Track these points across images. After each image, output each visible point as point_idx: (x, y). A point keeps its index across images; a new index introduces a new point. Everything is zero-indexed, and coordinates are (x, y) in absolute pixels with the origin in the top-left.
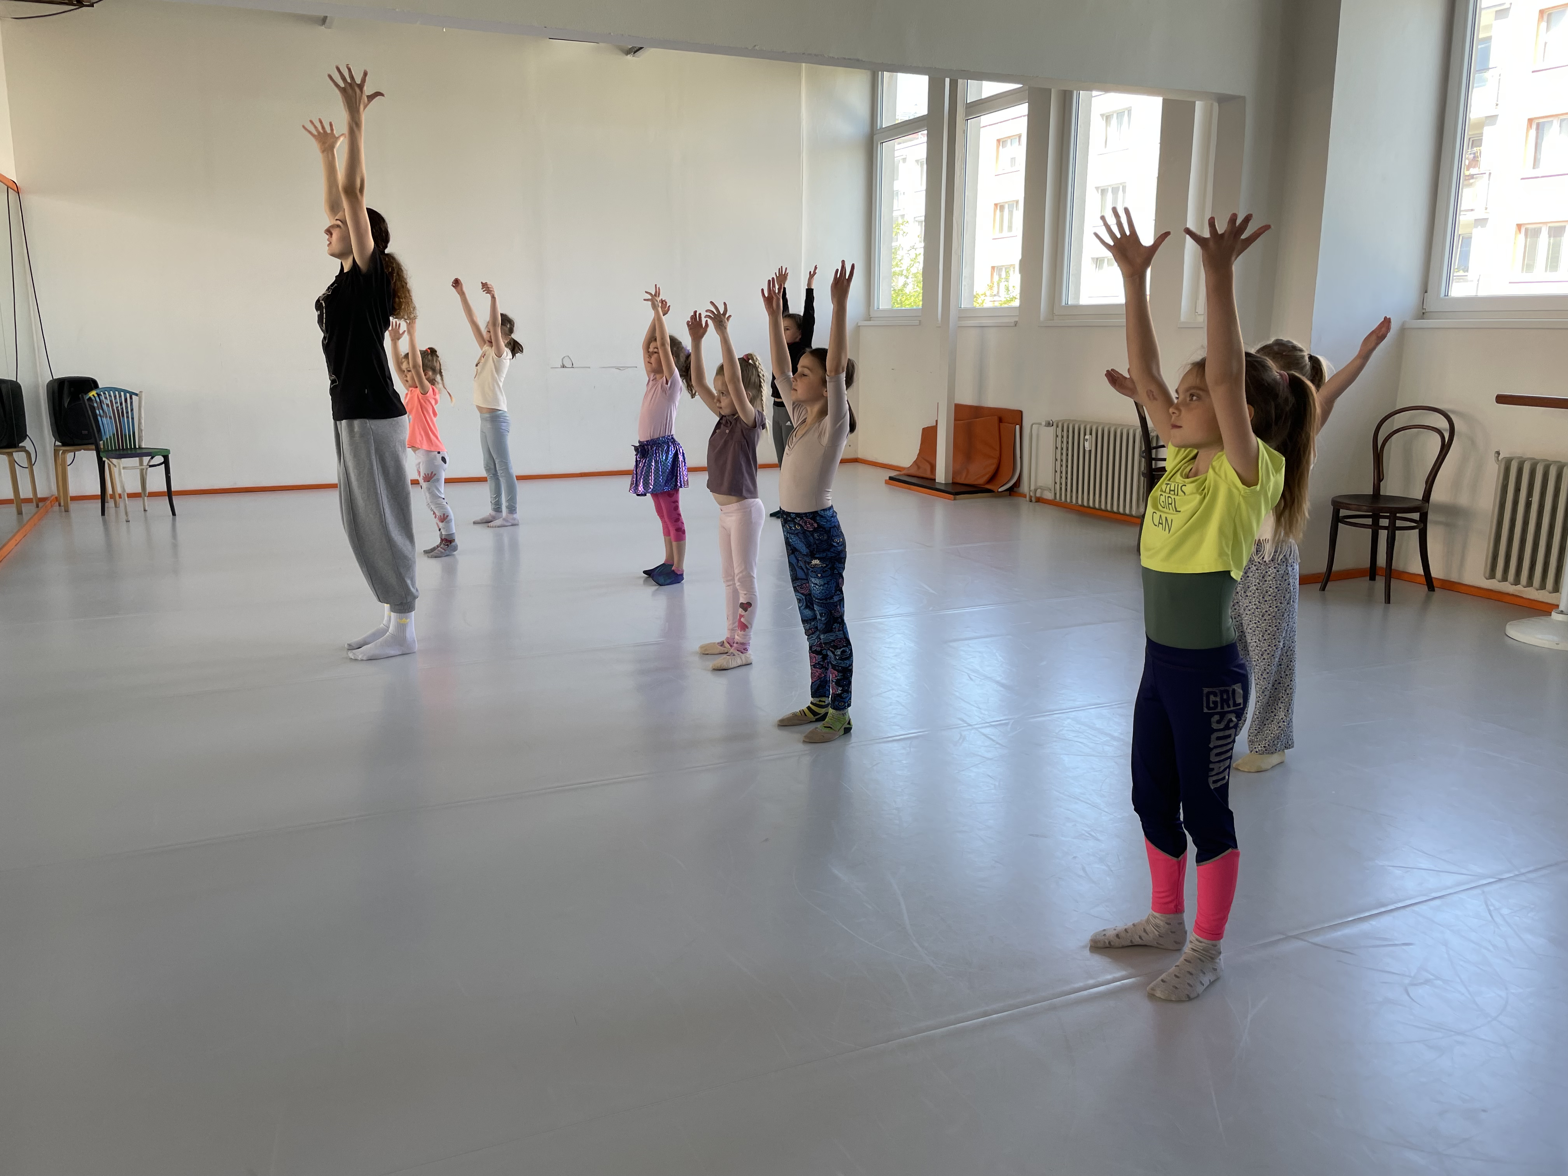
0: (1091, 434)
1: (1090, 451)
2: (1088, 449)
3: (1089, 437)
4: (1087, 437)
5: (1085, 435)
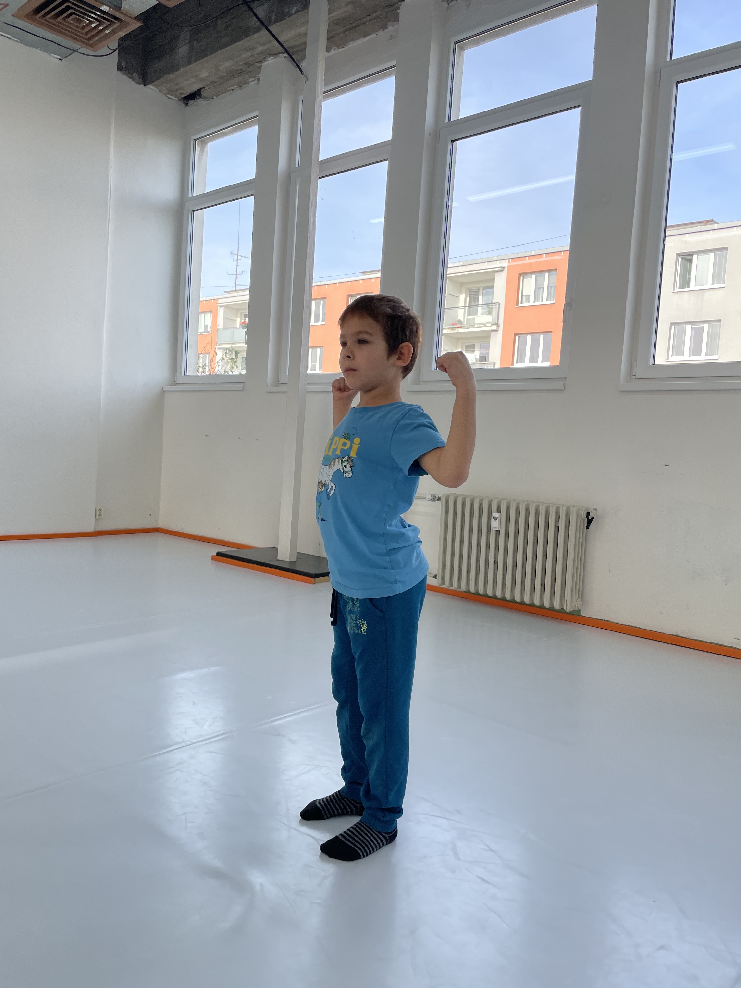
2: (496, 529)
3: (499, 515)
4: (494, 515)
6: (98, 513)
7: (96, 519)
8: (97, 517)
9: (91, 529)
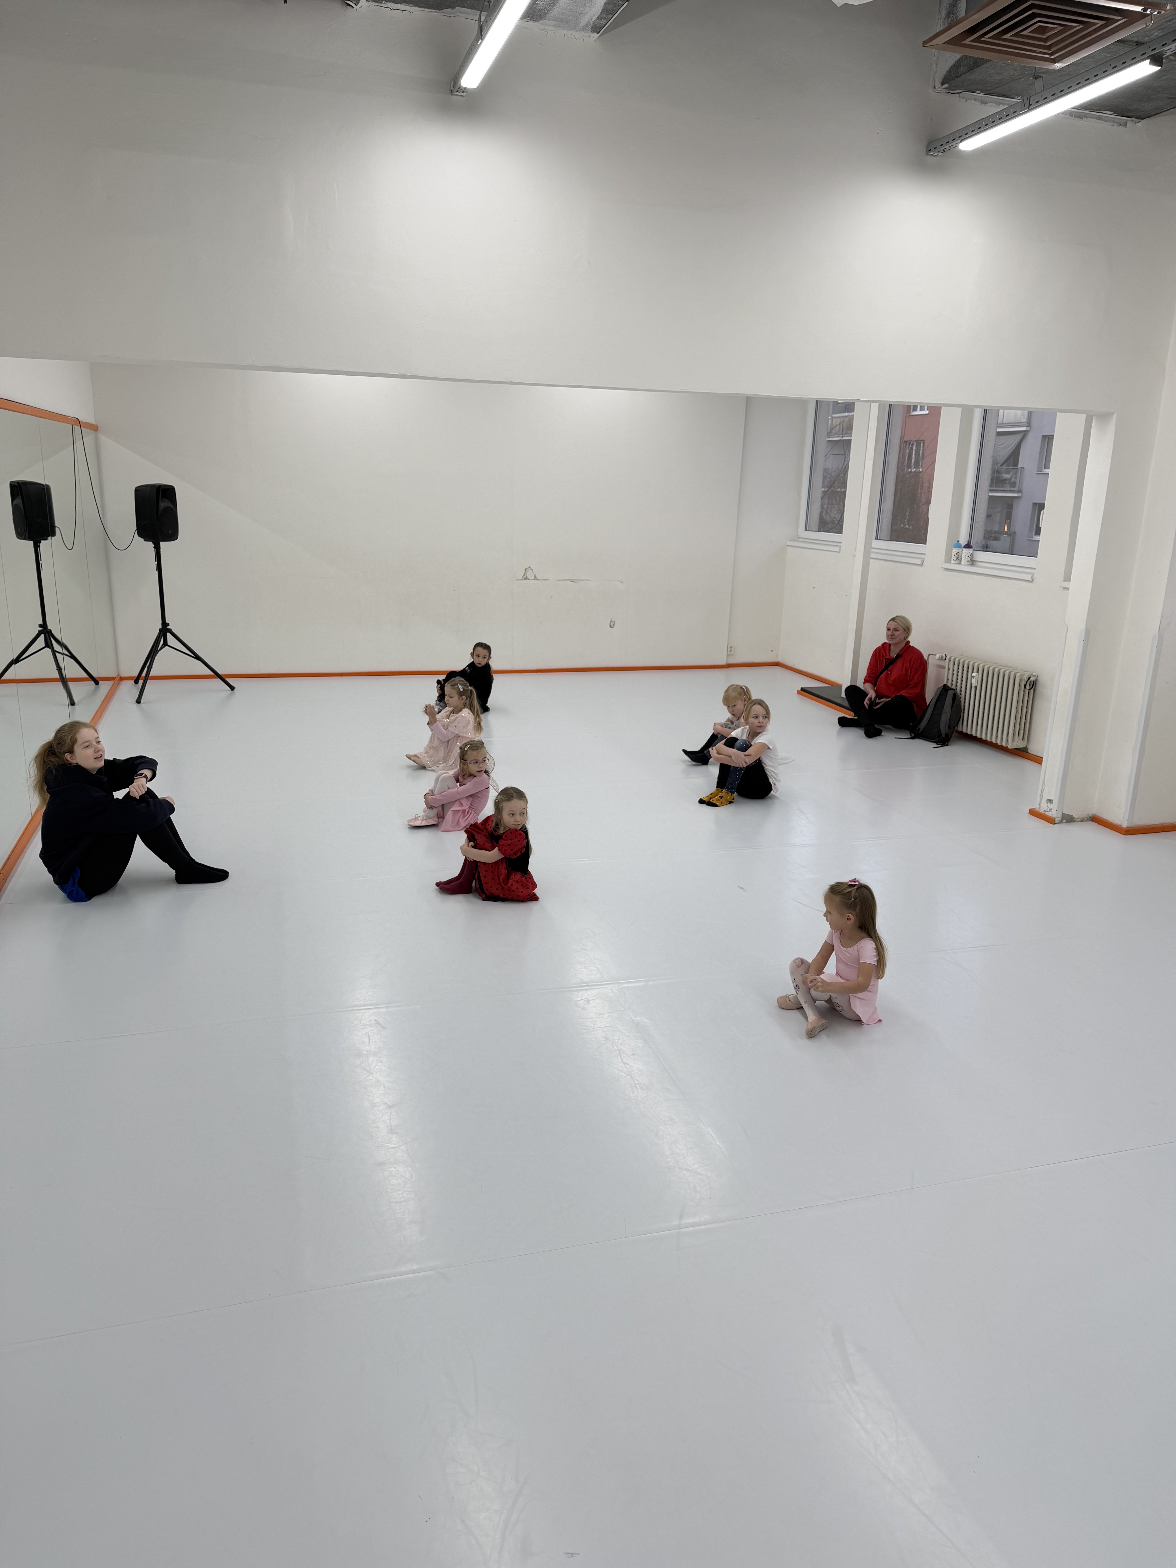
0: (978, 671)
1: (976, 687)
2: (975, 685)
3: (977, 675)
4: (974, 674)
5: (973, 672)
6: (729, 650)
7: (728, 655)
8: (729, 653)
9: (724, 663)
